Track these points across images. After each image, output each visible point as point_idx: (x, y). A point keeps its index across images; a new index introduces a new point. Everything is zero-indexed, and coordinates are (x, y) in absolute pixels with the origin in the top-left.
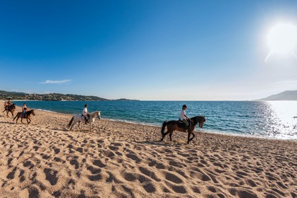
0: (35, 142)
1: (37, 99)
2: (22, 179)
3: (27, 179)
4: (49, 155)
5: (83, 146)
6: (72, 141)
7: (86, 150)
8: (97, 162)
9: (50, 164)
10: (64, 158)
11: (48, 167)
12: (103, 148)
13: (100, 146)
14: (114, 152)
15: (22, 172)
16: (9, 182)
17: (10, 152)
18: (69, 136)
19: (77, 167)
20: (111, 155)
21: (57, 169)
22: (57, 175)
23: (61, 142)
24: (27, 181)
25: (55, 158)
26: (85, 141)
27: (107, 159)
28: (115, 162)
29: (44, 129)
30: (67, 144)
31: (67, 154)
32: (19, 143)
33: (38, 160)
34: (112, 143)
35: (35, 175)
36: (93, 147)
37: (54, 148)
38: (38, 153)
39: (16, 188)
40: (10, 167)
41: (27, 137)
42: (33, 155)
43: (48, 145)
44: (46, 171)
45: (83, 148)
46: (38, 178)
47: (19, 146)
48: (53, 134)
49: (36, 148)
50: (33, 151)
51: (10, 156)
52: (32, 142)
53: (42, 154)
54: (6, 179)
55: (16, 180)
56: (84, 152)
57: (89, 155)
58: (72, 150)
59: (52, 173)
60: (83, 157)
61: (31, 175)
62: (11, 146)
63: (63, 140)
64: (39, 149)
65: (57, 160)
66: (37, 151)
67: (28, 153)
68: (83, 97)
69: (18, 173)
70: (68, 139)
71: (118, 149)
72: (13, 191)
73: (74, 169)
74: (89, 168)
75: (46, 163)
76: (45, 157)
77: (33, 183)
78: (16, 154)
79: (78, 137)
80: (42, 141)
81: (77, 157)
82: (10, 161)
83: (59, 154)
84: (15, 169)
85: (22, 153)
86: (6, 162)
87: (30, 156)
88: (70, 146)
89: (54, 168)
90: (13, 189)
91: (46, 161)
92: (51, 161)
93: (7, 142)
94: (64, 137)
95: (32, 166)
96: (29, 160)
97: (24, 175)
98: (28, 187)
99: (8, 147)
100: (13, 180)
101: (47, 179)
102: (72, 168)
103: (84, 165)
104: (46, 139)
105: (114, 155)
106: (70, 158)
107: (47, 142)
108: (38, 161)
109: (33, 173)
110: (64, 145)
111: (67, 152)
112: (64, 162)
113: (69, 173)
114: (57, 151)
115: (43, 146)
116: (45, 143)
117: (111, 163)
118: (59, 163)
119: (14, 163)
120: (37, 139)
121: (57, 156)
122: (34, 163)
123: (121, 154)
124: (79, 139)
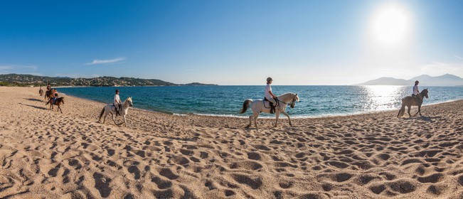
0: (84, 138)
1: (84, 84)
2: (66, 180)
3: (72, 182)
4: (100, 156)
5: (144, 148)
6: (130, 142)
7: (150, 155)
8: (165, 172)
9: (102, 168)
10: (120, 162)
11: (100, 171)
12: (172, 153)
13: (168, 150)
14: (188, 157)
15: (67, 171)
16: (50, 180)
17: (55, 145)
18: (126, 135)
19: (137, 177)
20: (184, 162)
21: (110, 176)
22: (111, 184)
23: (115, 142)
24: (72, 185)
25: (109, 161)
26: (147, 143)
27: (179, 168)
28: (191, 171)
29: (93, 123)
30: (124, 145)
31: (124, 158)
32: (65, 136)
33: (86, 160)
34: (183, 146)
35: (82, 178)
36: (159, 150)
37: (107, 147)
38: (87, 152)
39: (58, 190)
40: (53, 162)
41: (74, 131)
42: (81, 153)
43: (99, 143)
44: (97, 176)
45: (145, 151)
46: (85, 183)
47: (65, 140)
48: (106, 130)
49: (85, 146)
50: (81, 148)
51: (54, 150)
52: (80, 138)
53: (92, 154)
54: (47, 175)
55: (58, 179)
56: (146, 157)
57: (153, 162)
58: (131, 152)
59: (104, 180)
60: (146, 163)
61: (77, 178)
62: (56, 138)
63: (118, 140)
64: (88, 147)
65: (112, 164)
66: (86, 150)
67: (75, 150)
68: (142, 81)
69: (61, 171)
70: (125, 138)
71: (193, 153)
72: (54, 192)
73: (133, 179)
74: (155, 180)
75: (97, 166)
76: (96, 158)
77: (79, 189)
78: (62, 149)
79: (138, 136)
80: (92, 138)
81: (137, 163)
82: (54, 155)
83: (114, 156)
84: (59, 166)
85: (68, 149)
86: (49, 155)
87: (77, 153)
88: (128, 148)
89: (107, 174)
90: (53, 189)
91: (97, 163)
92: (102, 164)
93: (52, 133)
94: (119, 135)
95: (79, 167)
96: (76, 158)
97: (69, 175)
98: (72, 192)
99: (53, 139)
100: (55, 178)
101: (97, 186)
102: (131, 177)
103: (148, 175)
104: (98, 136)
105: (188, 162)
106: (128, 164)
107: (99, 140)
108: (87, 162)
109: (80, 175)
110: (120, 145)
111: (124, 154)
112: (120, 168)
113: (127, 183)
114: (111, 152)
115: (93, 144)
116: (96, 141)
117: (185, 173)
118: (113, 168)
119: (59, 158)
120: (87, 134)
121: (111, 158)
122: (82, 163)
123: (198, 161)
124: (139, 140)
